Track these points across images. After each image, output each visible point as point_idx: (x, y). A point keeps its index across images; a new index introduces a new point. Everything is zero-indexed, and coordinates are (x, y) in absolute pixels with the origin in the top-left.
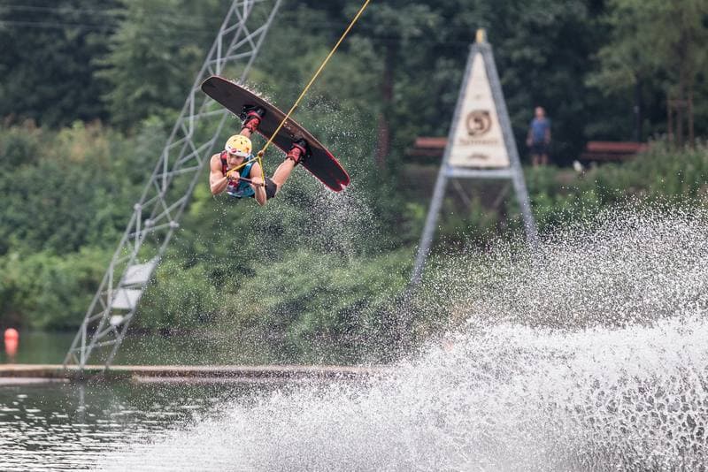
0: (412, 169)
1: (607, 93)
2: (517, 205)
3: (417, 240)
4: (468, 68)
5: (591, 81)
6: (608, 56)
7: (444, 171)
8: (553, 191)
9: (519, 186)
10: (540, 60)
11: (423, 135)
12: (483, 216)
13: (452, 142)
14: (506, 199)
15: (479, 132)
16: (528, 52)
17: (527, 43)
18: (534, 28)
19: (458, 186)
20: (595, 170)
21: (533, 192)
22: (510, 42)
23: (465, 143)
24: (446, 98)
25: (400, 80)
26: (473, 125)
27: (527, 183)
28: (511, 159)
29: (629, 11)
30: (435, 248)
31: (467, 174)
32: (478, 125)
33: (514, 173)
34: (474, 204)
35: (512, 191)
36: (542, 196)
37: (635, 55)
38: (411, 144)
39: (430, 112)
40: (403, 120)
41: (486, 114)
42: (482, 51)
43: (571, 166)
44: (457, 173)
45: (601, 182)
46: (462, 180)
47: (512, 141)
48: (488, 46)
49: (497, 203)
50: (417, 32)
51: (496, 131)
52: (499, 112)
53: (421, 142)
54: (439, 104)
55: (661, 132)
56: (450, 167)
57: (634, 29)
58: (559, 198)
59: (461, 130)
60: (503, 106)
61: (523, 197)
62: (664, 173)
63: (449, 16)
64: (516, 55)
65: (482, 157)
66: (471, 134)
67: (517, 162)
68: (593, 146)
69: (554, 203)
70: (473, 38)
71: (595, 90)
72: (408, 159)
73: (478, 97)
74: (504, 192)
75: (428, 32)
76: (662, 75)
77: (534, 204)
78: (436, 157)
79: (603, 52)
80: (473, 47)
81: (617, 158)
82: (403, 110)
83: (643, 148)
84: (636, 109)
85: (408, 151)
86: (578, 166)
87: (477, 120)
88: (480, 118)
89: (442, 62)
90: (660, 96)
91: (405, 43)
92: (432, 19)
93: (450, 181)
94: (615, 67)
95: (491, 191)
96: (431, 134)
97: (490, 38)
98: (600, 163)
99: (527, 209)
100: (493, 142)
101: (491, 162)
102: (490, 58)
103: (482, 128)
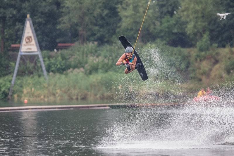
0: (11, 53)
1: (63, 30)
2: (40, 62)
3: (13, 72)
4: (25, 25)
5: (58, 27)
6: (62, 20)
7: (19, 53)
8: (49, 57)
9: (40, 56)
10: (44, 22)
11: (13, 44)
12: (31, 65)
13: (22, 45)
14: (37, 60)
15: (29, 42)
16: (40, 20)
17: (40, 17)
18: (42, 13)
19: (24, 57)
20: (60, 52)
21: (44, 58)
22: (36, 17)
23: (25, 45)
24: (19, 33)
25: (6, 29)
26: (27, 40)
27: (42, 56)
28: (38, 50)
29: (68, 8)
30: (18, 75)
31: (26, 54)
32: (29, 40)
33: (38, 53)
34: (28, 62)
35: (38, 58)
36: (46, 59)
37: (70, 20)
38: (10, 46)
39: (14, 37)
40: (7, 39)
41: (31, 37)
42: (29, 20)
43: (54, 50)
44: (23, 54)
45: (61, 54)
46: (25, 56)
47: (38, 44)
48: (30, 19)
49: (34, 61)
50: (11, 16)
51: (33, 42)
52: (34, 37)
53: (13, 46)
54: (17, 35)
55: (77, 40)
56: (21, 52)
57: (69, 13)
58: (51, 59)
59: (24, 42)
60: (35, 34)
61: (41, 59)
62: (79, 51)
63: (19, 11)
64: (37, 21)
65: (30, 49)
66: (27, 43)
67: (39, 50)
68: (59, 45)
69: (50, 60)
70: (26, 17)
71: (59, 29)
72: (9, 50)
73: (28, 33)
74: (36, 58)
75: (14, 16)
76: (77, 25)
77: (44, 61)
78: (17, 49)
79: (60, 19)
80: (26, 19)
81: (66, 48)
82: (7, 37)
83: (73, 45)
84: (70, 34)
85: (9, 48)
86: (55, 50)
87: (28, 39)
88: (29, 38)
89: (17, 23)
90: (76, 30)
91: (7, 19)
92: (15, 12)
93: (21, 56)
94: (64, 23)
95: (32, 58)
96: (15, 43)
97: (31, 17)
98: (61, 49)
99: (42, 62)
100: (33, 45)
101: (32, 50)
102: (31, 22)
103: (30, 41)
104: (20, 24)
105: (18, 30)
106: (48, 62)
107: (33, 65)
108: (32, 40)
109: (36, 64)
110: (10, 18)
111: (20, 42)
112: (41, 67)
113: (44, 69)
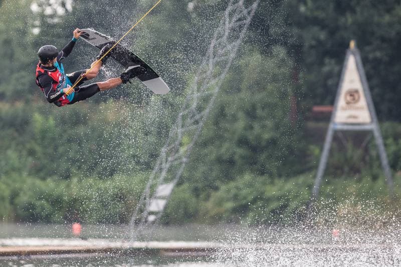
0: (311, 125)
2: (376, 147)
3: (316, 167)
4: (345, 63)
7: (331, 127)
8: (397, 137)
9: (377, 134)
10: (386, 59)
11: (316, 104)
12: (355, 154)
13: (336, 109)
14: (369, 142)
15: (352, 102)
16: (378, 54)
17: (379, 48)
18: (383, 40)
19: (340, 135)
21: (385, 138)
22: (368, 48)
23: (344, 109)
24: (330, 82)
26: (349, 98)
27: (382, 132)
28: (372, 118)
30: (326, 173)
31: (346, 128)
32: (352, 98)
33: (374, 127)
34: (349, 145)
35: (373, 138)
36: (390, 141)
38: (309, 110)
39: (320, 90)
41: (357, 91)
42: (354, 54)
44: (339, 127)
46: (344, 132)
47: (372, 106)
48: (357, 51)
49: (364, 144)
50: (314, 43)
51: (363, 102)
52: (364, 90)
53: (317, 109)
54: (325, 86)
56: (335, 124)
59: (341, 102)
60: (366, 85)
61: (379, 141)
63: (332, 33)
64: (371, 56)
65: (355, 117)
66: (348, 103)
67: (375, 120)
69: (398, 144)
70: (348, 46)
72: (307, 119)
73: (352, 81)
74: (368, 138)
75: (320, 43)
77: (386, 145)
78: (327, 117)
80: (348, 52)
85: (308, 114)
87: (351, 95)
88: (353, 94)
89: (327, 60)
92: (323, 36)
93: (336, 132)
95: (359, 137)
96: (321, 104)
97: (359, 46)
99: (382, 148)
100: (361, 108)
101: (360, 120)
102: (359, 58)
103: (354, 99)
104: (333, 61)
105: (329, 75)
106: (393, 148)
107: (359, 152)
108: (359, 97)
109: (366, 150)
110: (312, 47)
111: (333, 102)
112: (378, 157)
113: (385, 161)
